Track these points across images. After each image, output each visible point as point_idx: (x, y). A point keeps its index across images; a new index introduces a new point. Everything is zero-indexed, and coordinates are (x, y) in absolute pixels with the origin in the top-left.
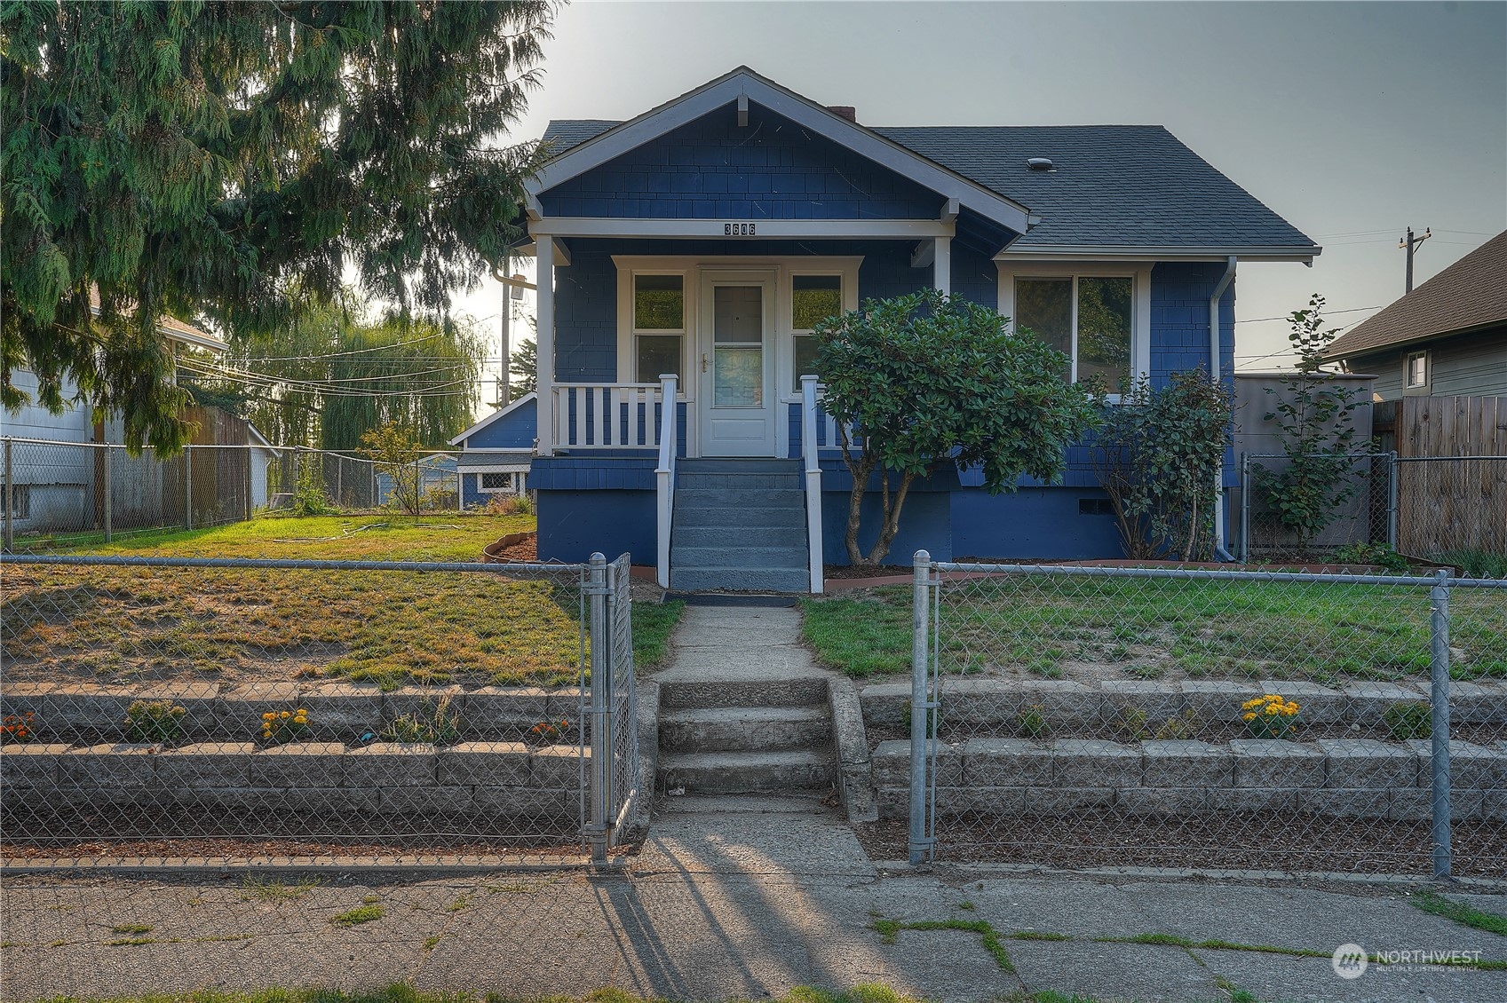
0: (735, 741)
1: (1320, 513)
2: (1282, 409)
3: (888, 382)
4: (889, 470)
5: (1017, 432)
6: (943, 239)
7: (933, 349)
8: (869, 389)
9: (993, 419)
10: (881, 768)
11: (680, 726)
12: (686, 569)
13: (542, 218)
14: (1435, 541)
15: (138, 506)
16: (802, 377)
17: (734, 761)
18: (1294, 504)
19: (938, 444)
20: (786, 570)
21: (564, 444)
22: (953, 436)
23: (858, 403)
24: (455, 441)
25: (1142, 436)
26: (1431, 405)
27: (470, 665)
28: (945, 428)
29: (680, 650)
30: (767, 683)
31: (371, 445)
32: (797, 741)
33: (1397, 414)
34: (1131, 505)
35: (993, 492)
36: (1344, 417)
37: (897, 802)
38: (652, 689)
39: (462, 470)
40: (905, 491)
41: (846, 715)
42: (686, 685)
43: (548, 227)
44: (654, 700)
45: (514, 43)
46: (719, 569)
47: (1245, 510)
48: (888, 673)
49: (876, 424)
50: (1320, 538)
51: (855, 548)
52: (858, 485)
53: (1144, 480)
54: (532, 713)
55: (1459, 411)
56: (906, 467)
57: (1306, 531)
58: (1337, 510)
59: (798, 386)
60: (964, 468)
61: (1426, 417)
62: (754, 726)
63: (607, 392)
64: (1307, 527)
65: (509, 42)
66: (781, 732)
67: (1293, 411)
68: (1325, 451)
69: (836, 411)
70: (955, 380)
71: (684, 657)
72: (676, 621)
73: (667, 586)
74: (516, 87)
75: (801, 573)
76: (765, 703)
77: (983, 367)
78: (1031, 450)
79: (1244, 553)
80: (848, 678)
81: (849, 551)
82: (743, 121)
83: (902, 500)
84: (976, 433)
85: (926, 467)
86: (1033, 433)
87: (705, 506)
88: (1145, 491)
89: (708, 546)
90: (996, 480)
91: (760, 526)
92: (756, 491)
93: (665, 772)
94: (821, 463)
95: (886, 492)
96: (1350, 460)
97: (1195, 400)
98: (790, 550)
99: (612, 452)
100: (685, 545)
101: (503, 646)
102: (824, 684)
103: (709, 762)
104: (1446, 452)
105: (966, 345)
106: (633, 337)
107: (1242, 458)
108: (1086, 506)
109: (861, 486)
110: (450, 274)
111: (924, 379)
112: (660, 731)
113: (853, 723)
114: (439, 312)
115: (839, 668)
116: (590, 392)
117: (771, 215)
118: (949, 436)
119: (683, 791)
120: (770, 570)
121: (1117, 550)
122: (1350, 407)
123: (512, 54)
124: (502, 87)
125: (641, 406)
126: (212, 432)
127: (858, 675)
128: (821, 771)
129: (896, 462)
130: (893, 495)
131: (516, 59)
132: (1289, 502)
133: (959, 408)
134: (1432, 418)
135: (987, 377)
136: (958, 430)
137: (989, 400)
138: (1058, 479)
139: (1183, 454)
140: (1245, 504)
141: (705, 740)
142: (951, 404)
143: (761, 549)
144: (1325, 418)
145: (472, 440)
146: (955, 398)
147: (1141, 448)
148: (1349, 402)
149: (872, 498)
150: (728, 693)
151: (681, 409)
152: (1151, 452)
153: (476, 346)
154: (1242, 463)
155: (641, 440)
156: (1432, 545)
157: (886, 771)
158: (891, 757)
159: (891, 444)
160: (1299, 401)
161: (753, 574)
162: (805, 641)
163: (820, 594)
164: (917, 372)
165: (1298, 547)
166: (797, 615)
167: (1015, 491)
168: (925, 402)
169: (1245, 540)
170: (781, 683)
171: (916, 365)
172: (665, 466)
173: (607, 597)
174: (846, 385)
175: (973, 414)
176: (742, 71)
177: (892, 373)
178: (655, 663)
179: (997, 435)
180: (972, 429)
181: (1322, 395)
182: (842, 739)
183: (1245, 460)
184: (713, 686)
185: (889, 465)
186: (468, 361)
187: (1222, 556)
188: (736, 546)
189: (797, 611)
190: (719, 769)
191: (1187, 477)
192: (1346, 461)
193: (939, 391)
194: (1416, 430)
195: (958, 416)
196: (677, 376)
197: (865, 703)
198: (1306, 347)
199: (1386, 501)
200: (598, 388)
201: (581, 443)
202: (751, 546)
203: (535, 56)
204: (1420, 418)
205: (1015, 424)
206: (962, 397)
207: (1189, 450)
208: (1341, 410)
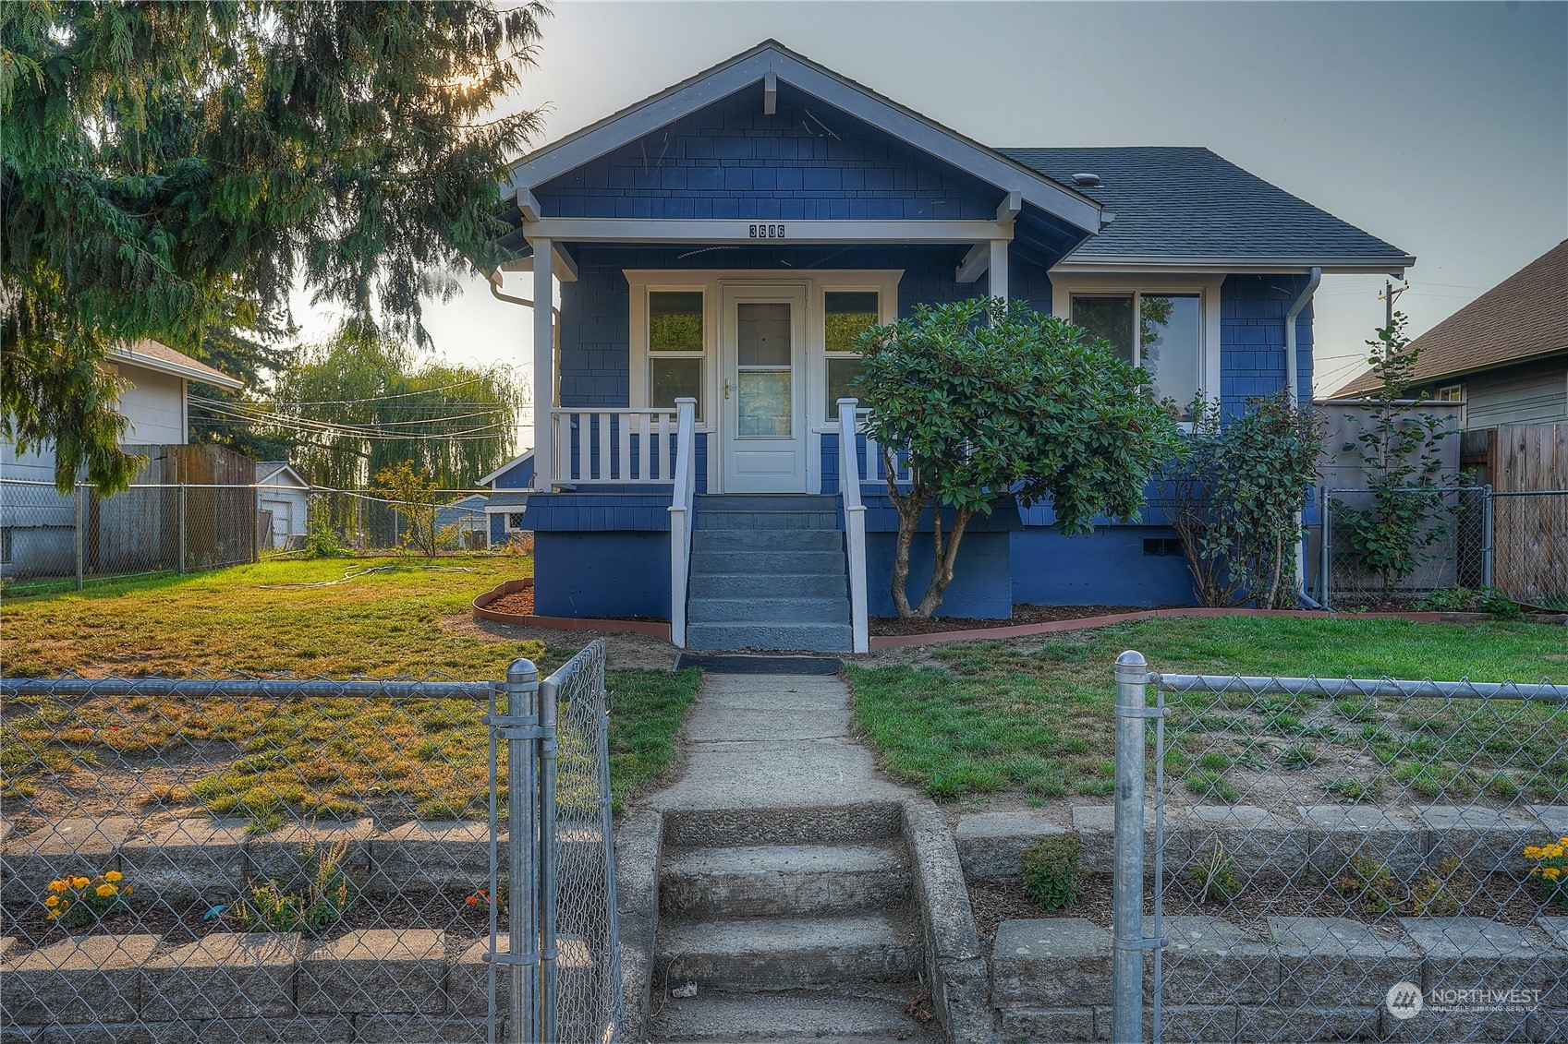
0: (772, 902)
1: (1409, 554)
2: (1363, 439)
3: (948, 400)
4: (946, 507)
5: (1098, 460)
6: (999, 242)
7: (1000, 361)
8: (924, 410)
9: (1073, 446)
10: (1008, 977)
11: (690, 881)
12: (707, 625)
13: (539, 218)
14: (1534, 584)
15: (134, 549)
16: (839, 401)
17: (771, 939)
18: (1383, 543)
19: (1005, 475)
20: (824, 626)
21: (565, 478)
22: (1024, 466)
23: (911, 426)
24: (483, 482)
25: (1221, 467)
26: (1528, 434)
27: (393, 785)
28: (1015, 456)
29: (695, 748)
30: (816, 809)
31: (385, 485)
32: (862, 902)
33: (1490, 444)
34: (1208, 545)
35: (1066, 533)
36: (1432, 448)
37: (1033, 1033)
38: (650, 825)
39: (489, 510)
40: (962, 531)
41: (938, 871)
42: (700, 813)
43: (546, 230)
44: (652, 845)
45: (507, 20)
46: (745, 625)
47: (1326, 550)
48: (987, 792)
49: (933, 452)
50: (1406, 581)
51: (902, 598)
52: (906, 525)
53: (1223, 518)
54: (470, 867)
55: (1559, 440)
56: (968, 502)
57: (1392, 572)
58: (1428, 550)
59: (833, 413)
60: (1027, 504)
61: (1523, 447)
62: (800, 879)
63: (615, 420)
64: (1395, 568)
65: (502, 19)
66: (838, 888)
67: (1376, 441)
68: (1410, 485)
69: (885, 436)
70: (1027, 398)
71: (700, 761)
72: (691, 701)
73: (682, 645)
74: (508, 66)
75: (842, 630)
76: (815, 839)
77: (1059, 383)
78: (1114, 482)
79: (1326, 598)
80: (931, 801)
81: (896, 601)
82: (770, 107)
83: (957, 541)
84: (1053, 463)
85: (991, 503)
86: (1117, 462)
87: (728, 549)
88: (1224, 529)
89: (731, 596)
90: (1070, 518)
91: (792, 572)
92: (787, 531)
93: (667, 960)
94: (864, 499)
95: (938, 533)
96: (1440, 494)
97: (1280, 428)
98: (828, 601)
99: (623, 487)
100: (706, 596)
101: (450, 749)
102: (898, 810)
103: (736, 941)
104: (1545, 487)
105: (1038, 358)
106: (648, 359)
107: (1322, 493)
108: (1151, 547)
109: (910, 526)
110: (424, 277)
111: (990, 396)
112: (662, 889)
113: (950, 885)
114: (409, 318)
115: (916, 783)
116: (595, 420)
117: (803, 214)
118: (1020, 466)
119: (694, 989)
120: (806, 625)
121: (1188, 597)
122: (1439, 437)
123: (505, 33)
124: (493, 67)
125: (654, 437)
126: (212, 471)
127: (944, 796)
128: (901, 956)
129: (955, 496)
130: (947, 536)
131: (509, 38)
132: (1376, 541)
133: (1031, 432)
134: (1530, 448)
135: (1064, 395)
136: (1030, 459)
137: (1068, 422)
138: (1137, 517)
139: (1269, 487)
140: (1326, 544)
141: (728, 900)
142: (1021, 428)
143: (794, 600)
144: (1408, 449)
145: (501, 481)
146: (1027, 419)
147: (1222, 482)
148: (1439, 430)
149: (922, 539)
150: (760, 824)
151: (701, 441)
152: (1232, 485)
153: (512, 393)
154: (1322, 498)
155: (655, 473)
156: (1530, 588)
157: (1015, 981)
158: (1023, 959)
159: (948, 475)
160: (1382, 429)
161: (785, 631)
162: (861, 733)
163: (864, 654)
164: (982, 388)
165: (1383, 590)
166: (842, 687)
167: (1092, 531)
168: (991, 425)
169: (1326, 584)
170: (837, 809)
171: (980, 381)
172: (681, 502)
173: (540, 742)
174: (897, 405)
175: (1048, 439)
176: (769, 45)
177: (952, 390)
178: (657, 777)
179: (1076, 464)
180: (1047, 457)
181: (1405, 423)
182: (936, 912)
183: (1326, 494)
184: (740, 814)
185: (946, 501)
186: (504, 406)
187: (1305, 602)
188: (764, 596)
189: (842, 681)
190: (750, 955)
191: (1273, 514)
192: (1436, 496)
193: (1008, 412)
194: (1512, 462)
195: (1031, 442)
196: (695, 400)
197: (963, 848)
198: (1388, 370)
199: (1480, 540)
200: (605, 413)
201: (585, 477)
202: (783, 596)
203: (531, 36)
204: (1516, 448)
205: (1095, 452)
206: (1035, 419)
207: (1275, 484)
208: (1427, 440)
